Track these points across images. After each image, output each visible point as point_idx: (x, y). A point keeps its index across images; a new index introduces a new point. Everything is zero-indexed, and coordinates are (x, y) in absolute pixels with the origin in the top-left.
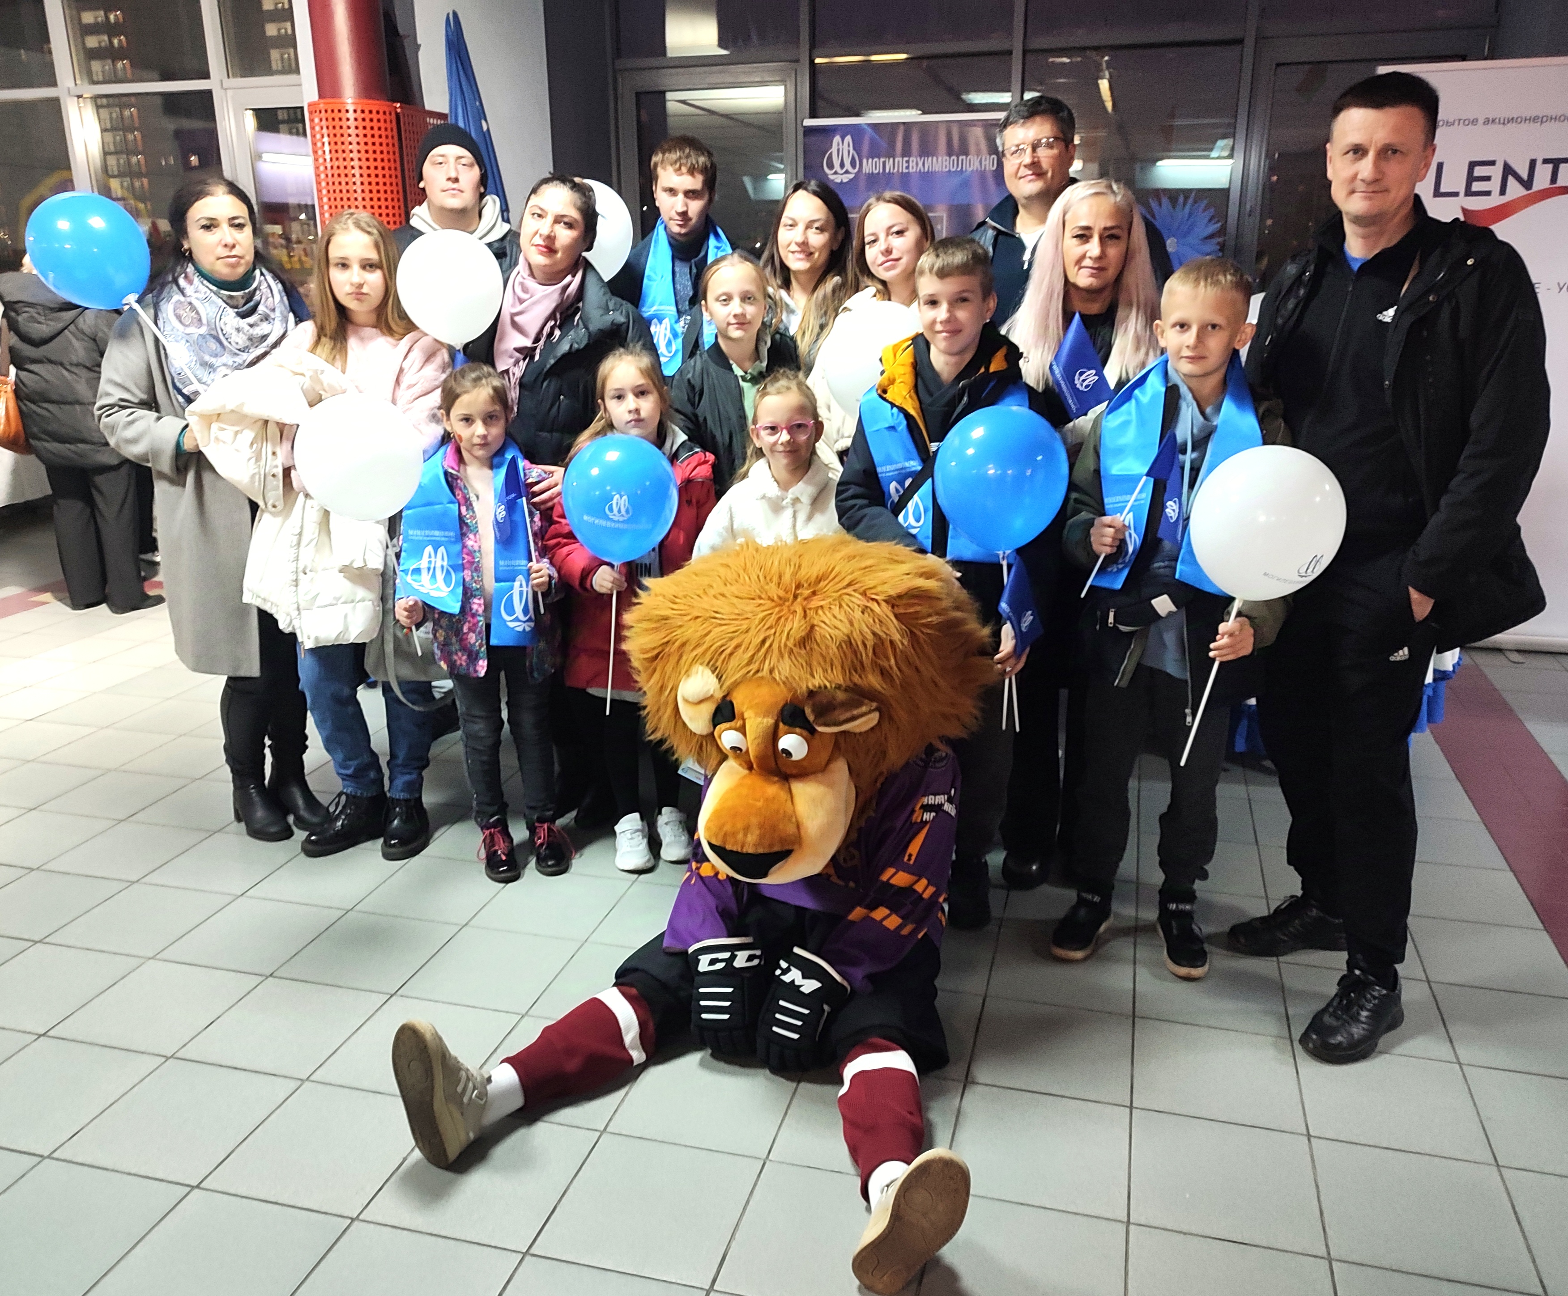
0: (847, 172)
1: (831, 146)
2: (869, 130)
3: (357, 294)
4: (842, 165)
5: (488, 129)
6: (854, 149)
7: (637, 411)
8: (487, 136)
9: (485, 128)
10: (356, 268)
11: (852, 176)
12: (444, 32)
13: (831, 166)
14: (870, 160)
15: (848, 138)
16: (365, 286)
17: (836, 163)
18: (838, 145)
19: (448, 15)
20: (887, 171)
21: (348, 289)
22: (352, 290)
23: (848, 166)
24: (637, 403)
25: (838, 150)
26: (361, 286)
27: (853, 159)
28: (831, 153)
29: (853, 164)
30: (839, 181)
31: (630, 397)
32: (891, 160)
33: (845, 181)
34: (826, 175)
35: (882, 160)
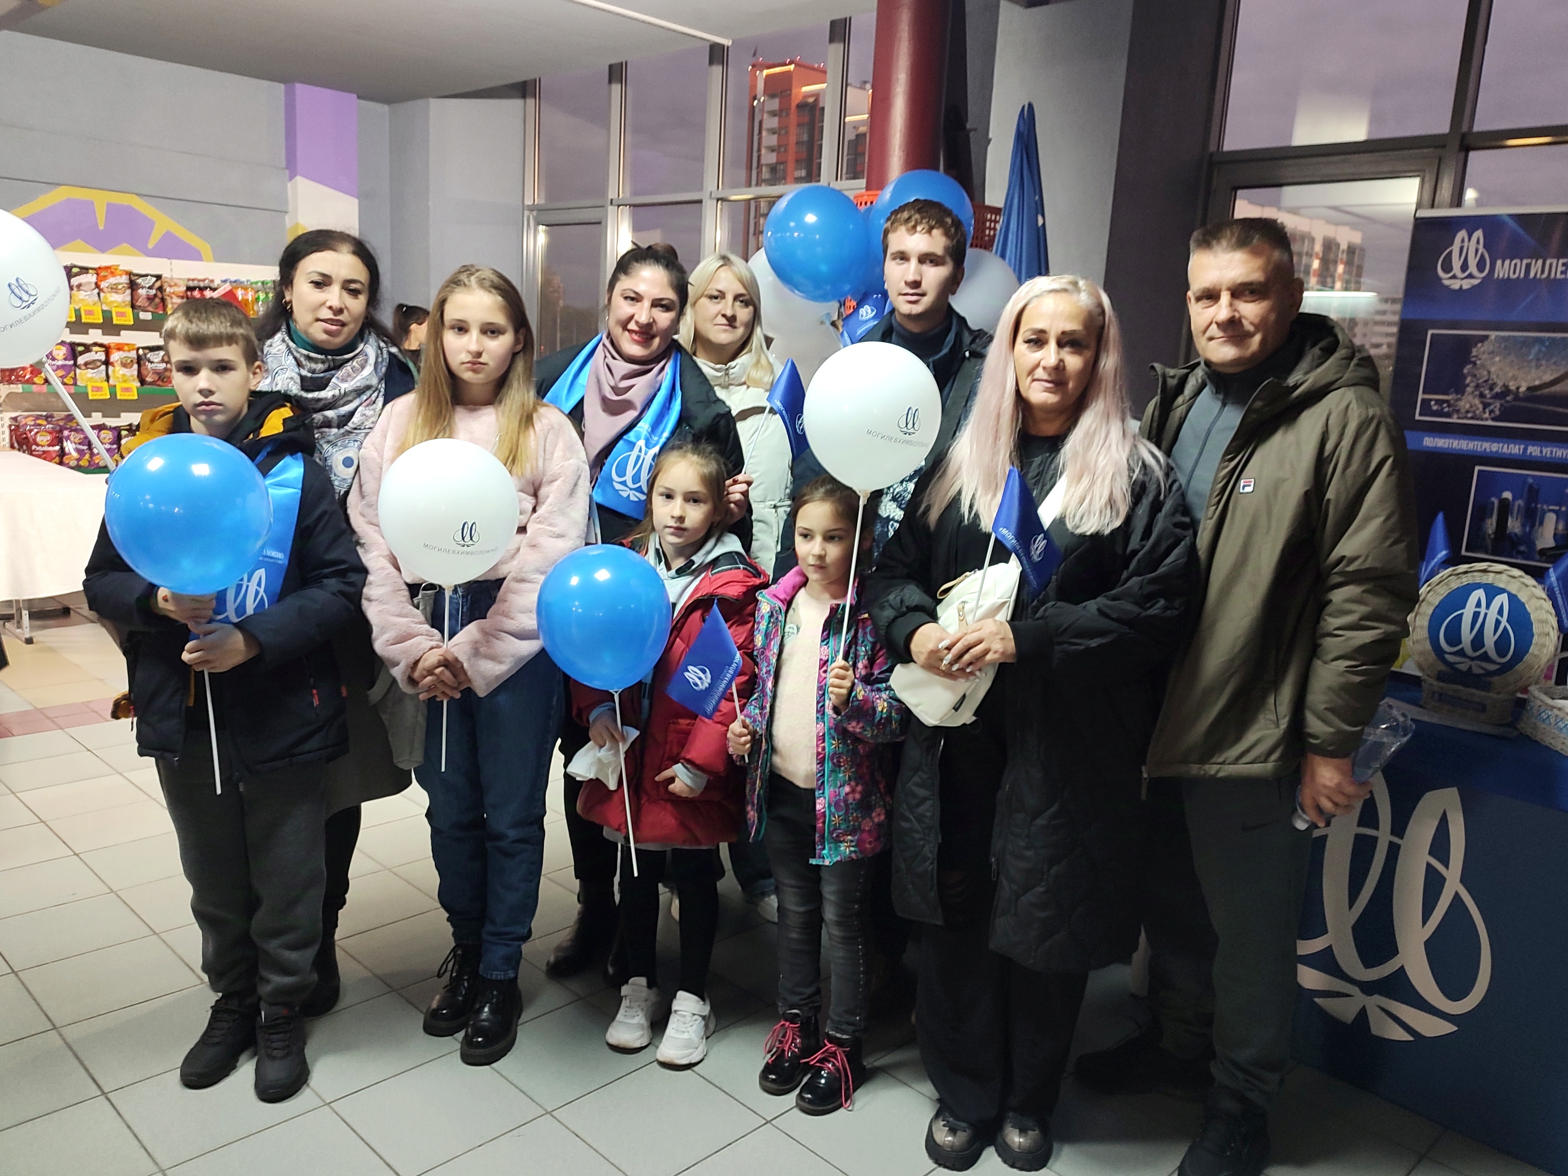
0: (1470, 276)
1: (1452, 244)
2: (1511, 223)
3: (474, 363)
4: (1464, 267)
5: (1044, 224)
6: (1485, 247)
7: (681, 519)
8: (1041, 232)
9: (1040, 222)
10: (474, 333)
11: (1476, 282)
12: (1016, 123)
13: (1447, 268)
14: (1507, 262)
15: (1479, 234)
16: (484, 355)
17: (1457, 264)
18: (1463, 241)
19: (1023, 107)
20: (1532, 275)
21: (465, 357)
22: (469, 358)
23: (1473, 268)
24: (684, 511)
25: (1462, 249)
26: (479, 354)
27: (1482, 259)
28: (1451, 252)
29: (1481, 266)
30: (1457, 287)
31: (679, 500)
32: (1540, 262)
33: (1465, 287)
34: (1440, 279)
35: (1525, 262)
